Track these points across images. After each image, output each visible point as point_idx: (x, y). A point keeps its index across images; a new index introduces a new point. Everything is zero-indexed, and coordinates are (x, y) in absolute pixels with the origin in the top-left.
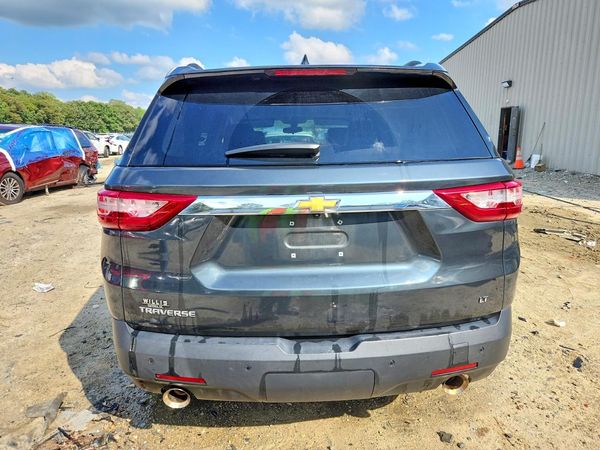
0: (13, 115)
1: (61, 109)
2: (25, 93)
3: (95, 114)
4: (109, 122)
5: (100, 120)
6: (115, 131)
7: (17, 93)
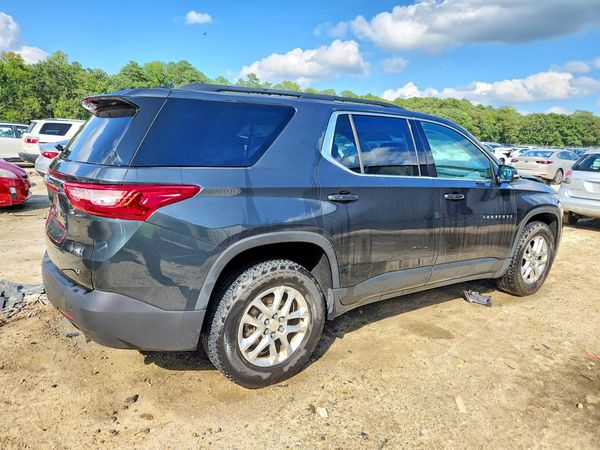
0: (474, 128)
1: (518, 122)
2: (490, 107)
3: (552, 126)
4: (567, 135)
5: (557, 133)
6: (572, 145)
7: (483, 109)
